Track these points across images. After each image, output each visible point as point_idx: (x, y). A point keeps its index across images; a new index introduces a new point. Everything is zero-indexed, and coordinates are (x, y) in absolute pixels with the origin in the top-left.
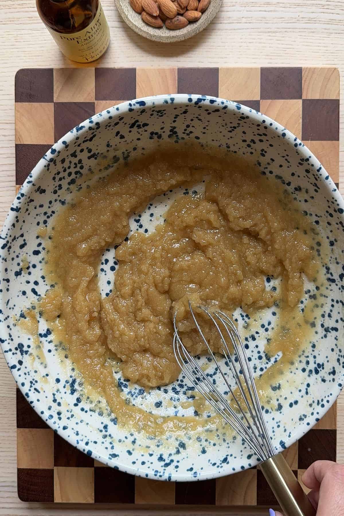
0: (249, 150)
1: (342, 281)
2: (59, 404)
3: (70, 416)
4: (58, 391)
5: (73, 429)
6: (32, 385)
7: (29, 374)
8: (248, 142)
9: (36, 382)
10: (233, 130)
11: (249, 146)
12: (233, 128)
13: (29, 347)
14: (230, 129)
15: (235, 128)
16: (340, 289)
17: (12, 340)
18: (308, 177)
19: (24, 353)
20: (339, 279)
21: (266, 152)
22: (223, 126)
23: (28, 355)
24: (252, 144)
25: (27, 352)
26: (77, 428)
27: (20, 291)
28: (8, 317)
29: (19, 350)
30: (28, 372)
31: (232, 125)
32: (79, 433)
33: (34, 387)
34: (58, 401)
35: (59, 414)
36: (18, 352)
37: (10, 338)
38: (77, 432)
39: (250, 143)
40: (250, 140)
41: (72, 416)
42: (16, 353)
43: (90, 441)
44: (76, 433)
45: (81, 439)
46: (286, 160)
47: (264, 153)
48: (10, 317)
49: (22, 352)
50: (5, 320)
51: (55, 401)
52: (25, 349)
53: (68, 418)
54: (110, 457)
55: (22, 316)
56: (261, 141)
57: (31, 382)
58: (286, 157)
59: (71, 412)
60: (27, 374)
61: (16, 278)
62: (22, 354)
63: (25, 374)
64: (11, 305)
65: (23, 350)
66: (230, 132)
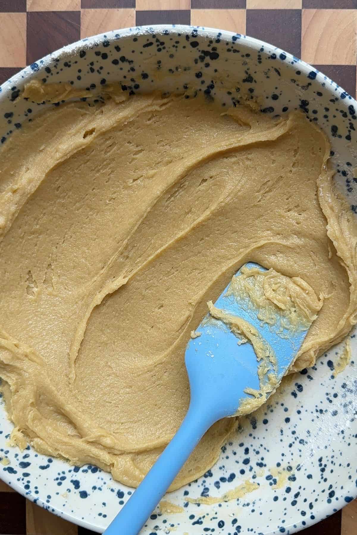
0: (284, 465)
1: (72, 481)
2: (115, 62)
3: (94, 67)
4: (133, 69)
5: (76, 62)
6: (158, 43)
7: (174, 46)
8: (294, 471)
9: (159, 50)
10: (321, 465)
11: (290, 469)
12: (323, 467)
13: (207, 65)
14: (323, 463)
15: (323, 470)
16: (64, 473)
17: (229, 50)
18: (214, 518)
19: (203, 55)
20: (75, 479)
21: (271, 484)
22: (333, 457)
23: (198, 58)
24: (289, 474)
25: (202, 58)
26: (74, 68)
27: (281, 94)
28: (260, 62)
29: (211, 52)
30: (177, 47)
31: (328, 470)
32: (67, 67)
33: (155, 44)
34: (120, 62)
35: (105, 56)
36: (209, 49)
37: (232, 49)
38: (69, 66)
39: (292, 472)
40: (296, 476)
41: (92, 70)
42: (209, 46)
43: (49, 75)
44: (69, 64)
45: (57, 66)
46: (248, 505)
47: (271, 481)
48: (258, 63)
49: (206, 53)
50: (259, 56)
51: (123, 59)
52: (208, 59)
53: (92, 64)
54: (16, 90)
55: (249, 79)
56: (288, 490)
57: (162, 44)
58: (251, 507)
59: (98, 71)
60: (176, 45)
61: (300, 100)
62: (203, 52)
63: (177, 42)
64: (273, 74)
65: (207, 56)
66: (320, 460)
